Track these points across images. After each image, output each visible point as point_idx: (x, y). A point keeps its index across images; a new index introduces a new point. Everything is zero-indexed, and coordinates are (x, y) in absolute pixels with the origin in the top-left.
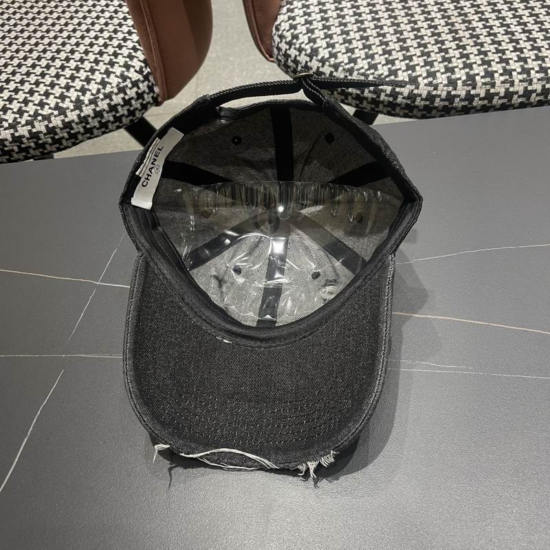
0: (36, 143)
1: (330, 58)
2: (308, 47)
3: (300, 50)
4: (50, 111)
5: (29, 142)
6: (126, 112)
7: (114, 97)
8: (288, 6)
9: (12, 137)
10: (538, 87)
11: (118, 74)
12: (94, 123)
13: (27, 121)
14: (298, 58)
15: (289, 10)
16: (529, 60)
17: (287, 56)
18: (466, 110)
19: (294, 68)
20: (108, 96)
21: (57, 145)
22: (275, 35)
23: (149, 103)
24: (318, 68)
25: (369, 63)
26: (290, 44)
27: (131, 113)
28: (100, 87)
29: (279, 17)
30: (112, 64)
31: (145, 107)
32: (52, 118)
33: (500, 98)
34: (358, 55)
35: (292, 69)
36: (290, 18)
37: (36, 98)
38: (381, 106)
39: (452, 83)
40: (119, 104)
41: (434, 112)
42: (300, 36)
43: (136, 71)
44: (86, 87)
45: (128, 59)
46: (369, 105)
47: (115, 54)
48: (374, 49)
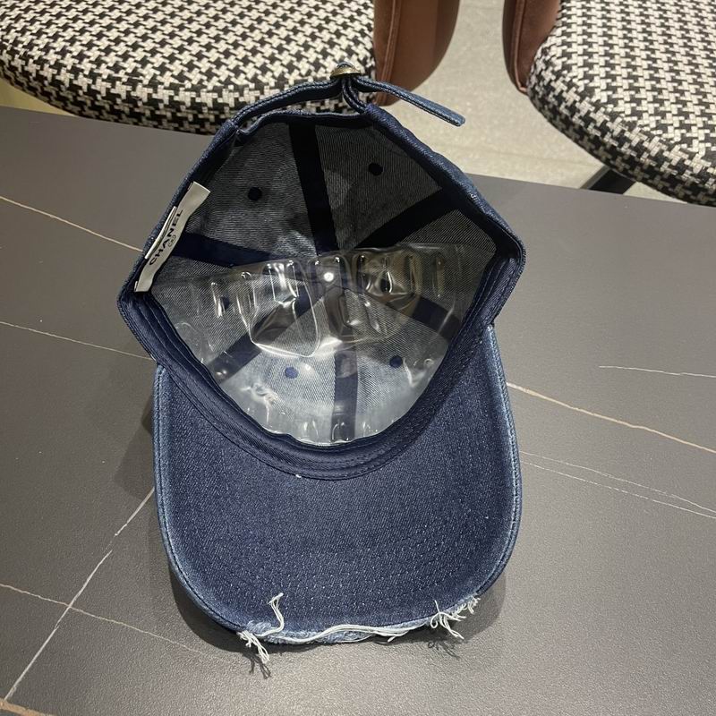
0: (217, 117)
1: (607, 103)
2: (581, 84)
3: (570, 85)
4: (245, 82)
5: (209, 114)
8: (564, 28)
9: (192, 103)
11: (337, 58)
13: (215, 87)
14: (564, 95)
15: (564, 33)
17: (549, 88)
19: (554, 106)
22: (539, 59)
24: (589, 112)
25: (657, 121)
26: (558, 75)
28: (312, 68)
29: (549, 38)
30: (331, 44)
32: (246, 92)
34: (645, 109)
35: (551, 106)
36: (564, 43)
37: (232, 62)
38: (658, 178)
42: (574, 68)
43: (358, 60)
44: (295, 64)
45: (352, 44)
46: (642, 173)
47: (338, 34)
48: (667, 106)
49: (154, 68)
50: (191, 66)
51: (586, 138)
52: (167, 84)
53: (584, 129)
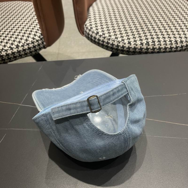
1: (103, 35)
2: (95, 31)
3: (93, 32)
4: (8, 48)
6: (34, 50)
7: (30, 45)
10: (169, 46)
11: (32, 37)
12: (23, 53)
14: (92, 35)
15: (90, 20)
16: (166, 38)
17: (89, 34)
18: (146, 53)
19: (91, 38)
20: (28, 44)
21: (9, 60)
22: (85, 27)
23: (42, 48)
24: (99, 38)
25: (115, 37)
26: (90, 30)
27: (36, 50)
28: (25, 41)
29: (86, 22)
30: (30, 34)
31: (40, 49)
32: (8, 51)
33: (157, 49)
34: (112, 35)
37: (3, 44)
38: (119, 51)
39: (142, 44)
40: (31, 47)
41: (136, 53)
42: (93, 28)
43: (38, 37)
44: (21, 41)
45: (35, 33)
47: (31, 31)
48: (117, 33)
51: (100, 44)
53: (99, 42)
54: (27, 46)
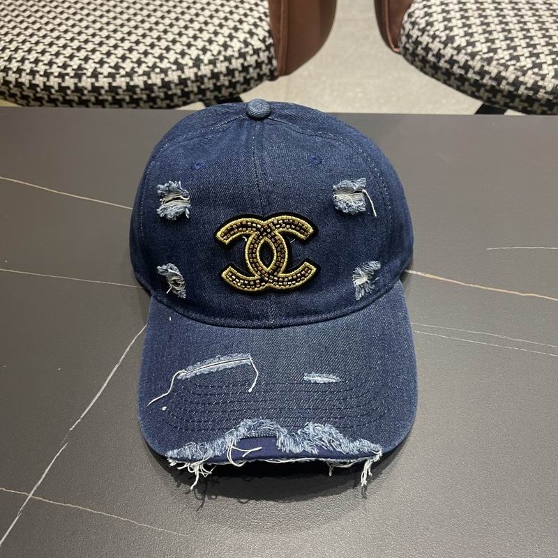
0: (148, 96)
1: (467, 46)
2: (443, 34)
3: (434, 37)
4: (169, 65)
5: (142, 94)
6: (241, 79)
7: (233, 61)
9: (127, 86)
11: (242, 39)
12: (209, 84)
13: (144, 72)
14: (430, 45)
17: (417, 43)
19: (423, 57)
20: (228, 59)
21: (168, 102)
22: (406, 22)
23: (265, 74)
24: (452, 56)
25: (510, 54)
26: (423, 31)
28: (222, 49)
29: (412, 5)
30: (236, 29)
31: (260, 78)
32: (170, 72)
34: (498, 46)
35: (420, 57)
36: (425, 6)
37: (157, 52)
40: (237, 69)
42: (436, 24)
43: (259, 39)
44: (208, 47)
45: (252, 27)
46: (503, 99)
47: (241, 21)
48: (517, 42)
49: (95, 62)
50: (124, 58)
51: (453, 78)
52: (106, 74)
53: (450, 70)
54: (226, 64)
